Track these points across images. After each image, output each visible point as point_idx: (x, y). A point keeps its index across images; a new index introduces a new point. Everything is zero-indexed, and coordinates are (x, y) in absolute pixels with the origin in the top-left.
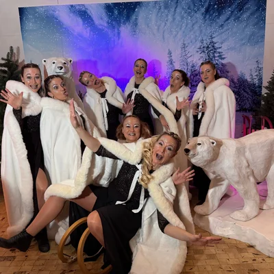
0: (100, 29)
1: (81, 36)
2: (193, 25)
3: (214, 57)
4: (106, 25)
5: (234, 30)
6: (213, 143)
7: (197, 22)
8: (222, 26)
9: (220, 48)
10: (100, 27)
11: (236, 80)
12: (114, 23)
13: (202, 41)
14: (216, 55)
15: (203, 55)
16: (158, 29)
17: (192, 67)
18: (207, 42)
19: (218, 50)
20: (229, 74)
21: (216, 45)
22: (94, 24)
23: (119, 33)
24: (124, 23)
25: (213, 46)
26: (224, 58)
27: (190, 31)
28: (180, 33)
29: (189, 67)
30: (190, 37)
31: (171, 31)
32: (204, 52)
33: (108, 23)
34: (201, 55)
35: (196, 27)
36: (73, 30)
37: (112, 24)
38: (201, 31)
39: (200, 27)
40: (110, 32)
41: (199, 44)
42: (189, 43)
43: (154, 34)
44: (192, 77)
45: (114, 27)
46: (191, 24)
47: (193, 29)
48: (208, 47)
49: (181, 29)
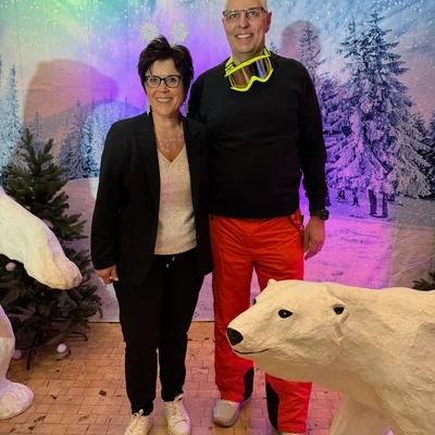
3: (379, 66)
9: (393, 45)
11: (427, 126)
13: (352, 27)
14: (384, 62)
15: (352, 59)
17: (326, 88)
19: (389, 51)
20: (412, 111)
21: (384, 38)
25: (378, 41)
26: (402, 71)
32: (355, 53)
34: (348, 60)
41: (344, 34)
48: (365, 42)
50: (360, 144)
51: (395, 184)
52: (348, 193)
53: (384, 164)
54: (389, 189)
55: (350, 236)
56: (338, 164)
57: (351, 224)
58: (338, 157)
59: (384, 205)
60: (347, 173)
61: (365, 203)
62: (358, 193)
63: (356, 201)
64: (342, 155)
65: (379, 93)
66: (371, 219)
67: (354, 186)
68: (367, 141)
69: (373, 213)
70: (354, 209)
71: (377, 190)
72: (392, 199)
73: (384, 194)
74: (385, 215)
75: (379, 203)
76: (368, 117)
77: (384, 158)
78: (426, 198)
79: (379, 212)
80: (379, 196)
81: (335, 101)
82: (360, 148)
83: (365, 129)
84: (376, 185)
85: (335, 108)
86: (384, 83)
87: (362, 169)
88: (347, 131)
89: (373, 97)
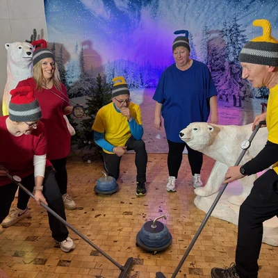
0: (121, 11)
1: (102, 18)
2: (216, 6)
3: (237, 40)
4: (126, 6)
5: (261, 12)
6: (210, 129)
7: (220, 3)
8: (247, 7)
9: (243, 31)
10: (121, 9)
12: (134, 5)
13: (225, 24)
14: (239, 39)
15: (225, 38)
16: (180, 11)
17: (214, 51)
18: (229, 25)
19: (241, 34)
21: (240, 29)
22: (115, 6)
23: (139, 16)
24: (145, 5)
25: (237, 30)
27: (213, 13)
28: (202, 15)
29: (210, 51)
30: (213, 19)
31: (192, 13)
32: (226, 35)
33: (129, 5)
35: (219, 9)
36: (95, 13)
37: (133, 6)
38: (224, 13)
39: (224, 8)
40: (130, 15)
41: (221, 27)
42: (211, 26)
43: (175, 17)
44: (213, 61)
45: (134, 9)
46: (214, 6)
47: (216, 10)
48: (231, 30)
49: (203, 10)
50: (229, 75)
51: (245, 92)
52: (224, 97)
53: (240, 83)
54: (242, 94)
55: (225, 115)
56: (220, 84)
57: (225, 110)
58: (219, 81)
59: (240, 101)
60: (223, 88)
61: (231, 101)
62: (228, 97)
63: (227, 100)
64: (221, 80)
65: (237, 52)
66: (234, 108)
67: (226, 93)
68: (232, 74)
69: (235, 105)
70: (226, 104)
71: (236, 95)
72: (243, 99)
73: (240, 97)
74: (240, 106)
75: (238, 101)
76: (232, 63)
77: (240, 81)
78: (259, 98)
79: (238, 104)
80: (238, 98)
81: (218, 56)
82: (229, 77)
83: (231, 68)
84: (236, 93)
85: (218, 59)
86: (240, 48)
87: (230, 86)
88: (223, 69)
89: (234, 54)
